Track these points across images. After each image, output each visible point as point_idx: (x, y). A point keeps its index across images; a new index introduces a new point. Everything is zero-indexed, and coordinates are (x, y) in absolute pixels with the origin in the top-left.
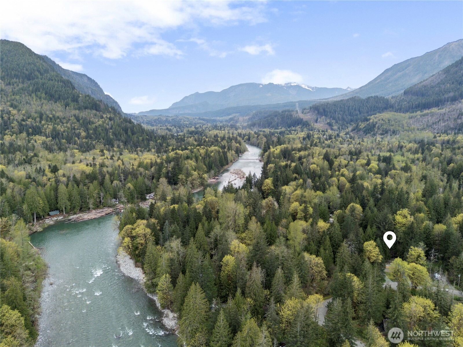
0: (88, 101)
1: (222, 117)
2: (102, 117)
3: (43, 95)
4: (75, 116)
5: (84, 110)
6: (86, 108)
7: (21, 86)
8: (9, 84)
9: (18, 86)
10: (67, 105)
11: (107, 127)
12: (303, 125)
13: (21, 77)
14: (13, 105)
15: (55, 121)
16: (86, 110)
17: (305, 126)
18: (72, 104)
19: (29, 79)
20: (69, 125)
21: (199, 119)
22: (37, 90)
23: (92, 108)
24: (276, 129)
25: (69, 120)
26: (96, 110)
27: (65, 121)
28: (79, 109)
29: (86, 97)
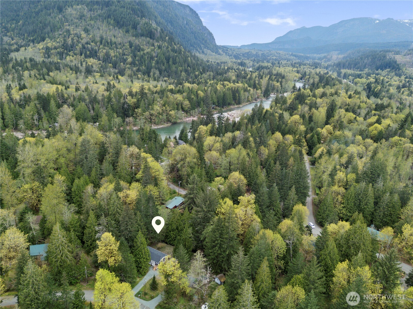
0: (145, 28)
1: (320, 54)
2: (153, 45)
3: (112, 22)
4: (130, 42)
5: (140, 37)
6: (142, 35)
7: (99, 12)
8: (91, 10)
9: (97, 12)
10: (127, 31)
11: (154, 54)
12: (393, 69)
13: (101, 4)
14: (86, 30)
15: (111, 46)
16: (142, 37)
17: (394, 70)
18: (131, 31)
19: (107, 6)
20: (121, 51)
21: (292, 55)
22: (109, 17)
23: (146, 36)
24: (361, 71)
25: (124, 46)
26: (151, 38)
27: (119, 47)
28: (136, 36)
29: (144, 25)
